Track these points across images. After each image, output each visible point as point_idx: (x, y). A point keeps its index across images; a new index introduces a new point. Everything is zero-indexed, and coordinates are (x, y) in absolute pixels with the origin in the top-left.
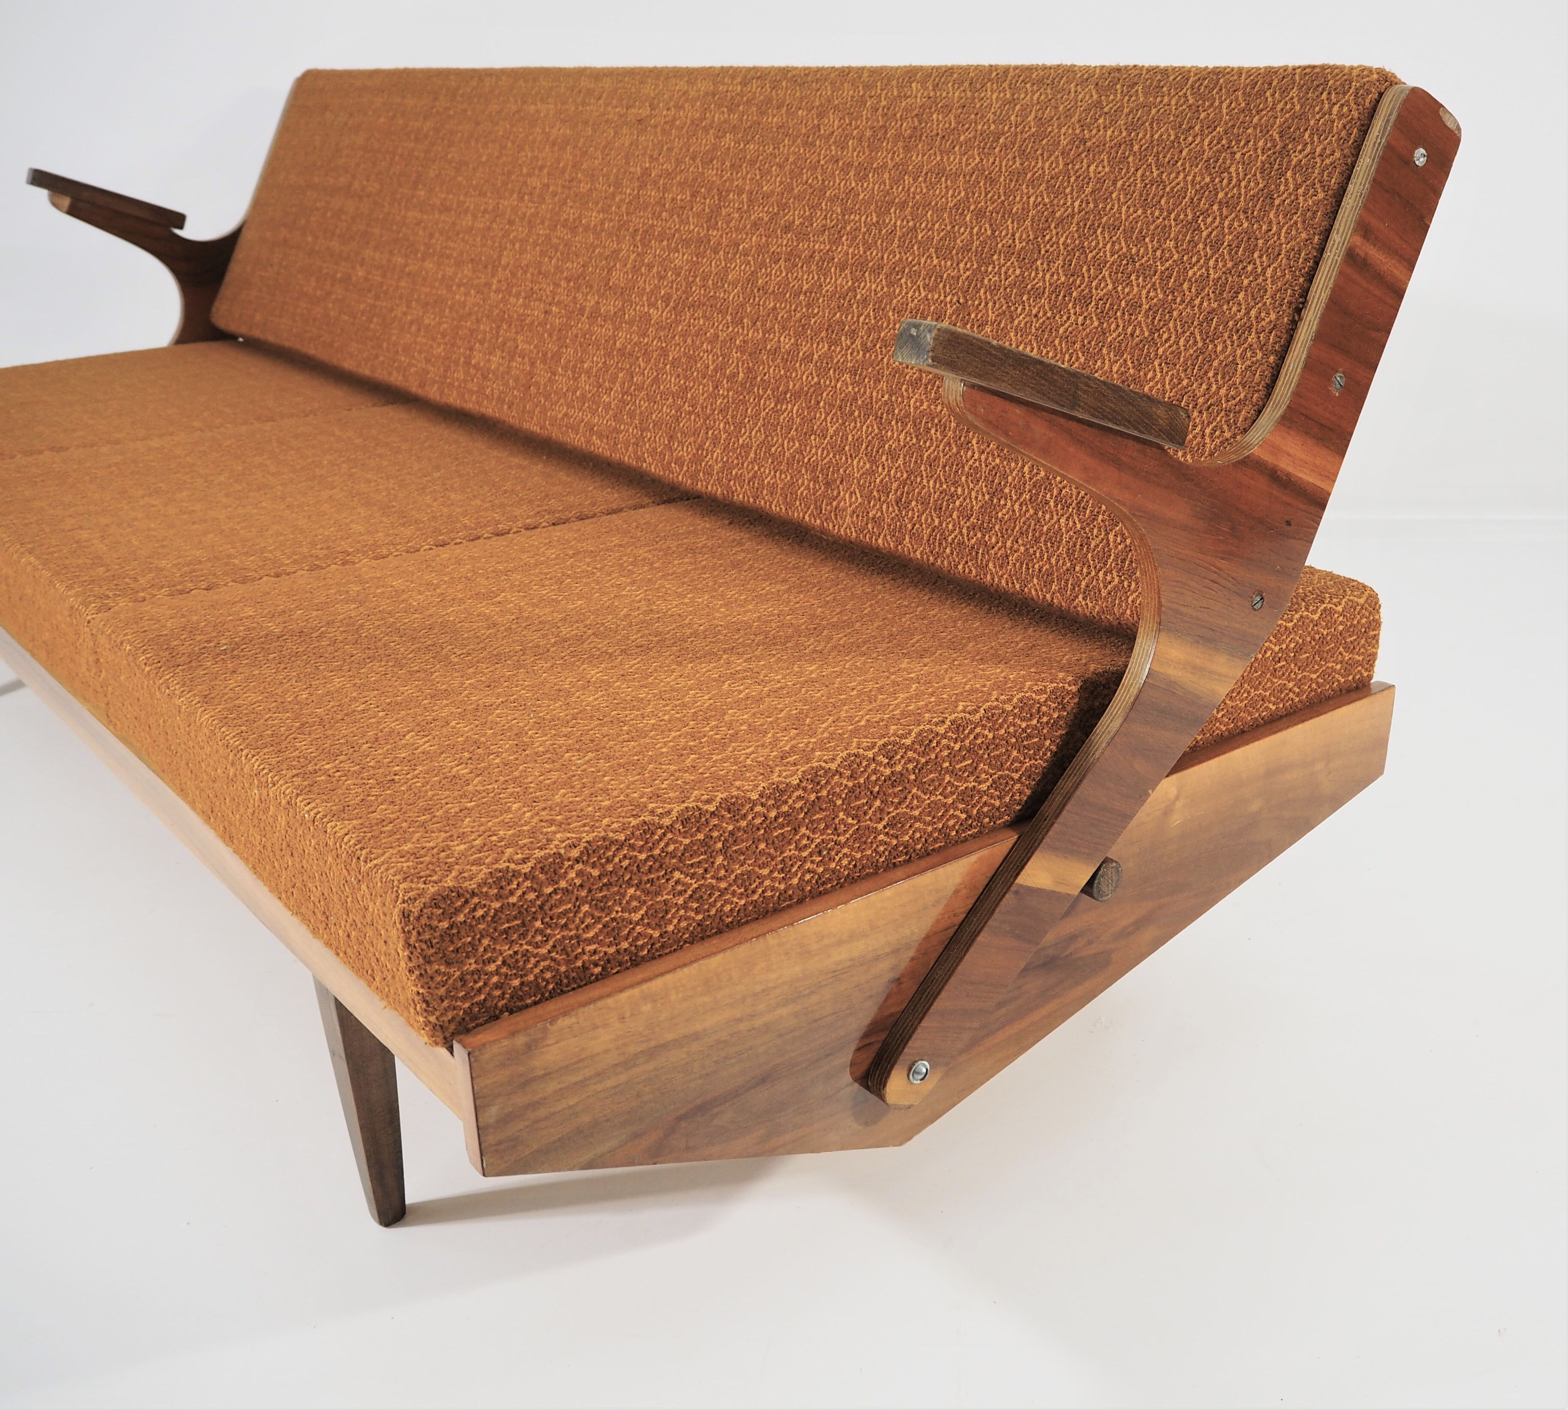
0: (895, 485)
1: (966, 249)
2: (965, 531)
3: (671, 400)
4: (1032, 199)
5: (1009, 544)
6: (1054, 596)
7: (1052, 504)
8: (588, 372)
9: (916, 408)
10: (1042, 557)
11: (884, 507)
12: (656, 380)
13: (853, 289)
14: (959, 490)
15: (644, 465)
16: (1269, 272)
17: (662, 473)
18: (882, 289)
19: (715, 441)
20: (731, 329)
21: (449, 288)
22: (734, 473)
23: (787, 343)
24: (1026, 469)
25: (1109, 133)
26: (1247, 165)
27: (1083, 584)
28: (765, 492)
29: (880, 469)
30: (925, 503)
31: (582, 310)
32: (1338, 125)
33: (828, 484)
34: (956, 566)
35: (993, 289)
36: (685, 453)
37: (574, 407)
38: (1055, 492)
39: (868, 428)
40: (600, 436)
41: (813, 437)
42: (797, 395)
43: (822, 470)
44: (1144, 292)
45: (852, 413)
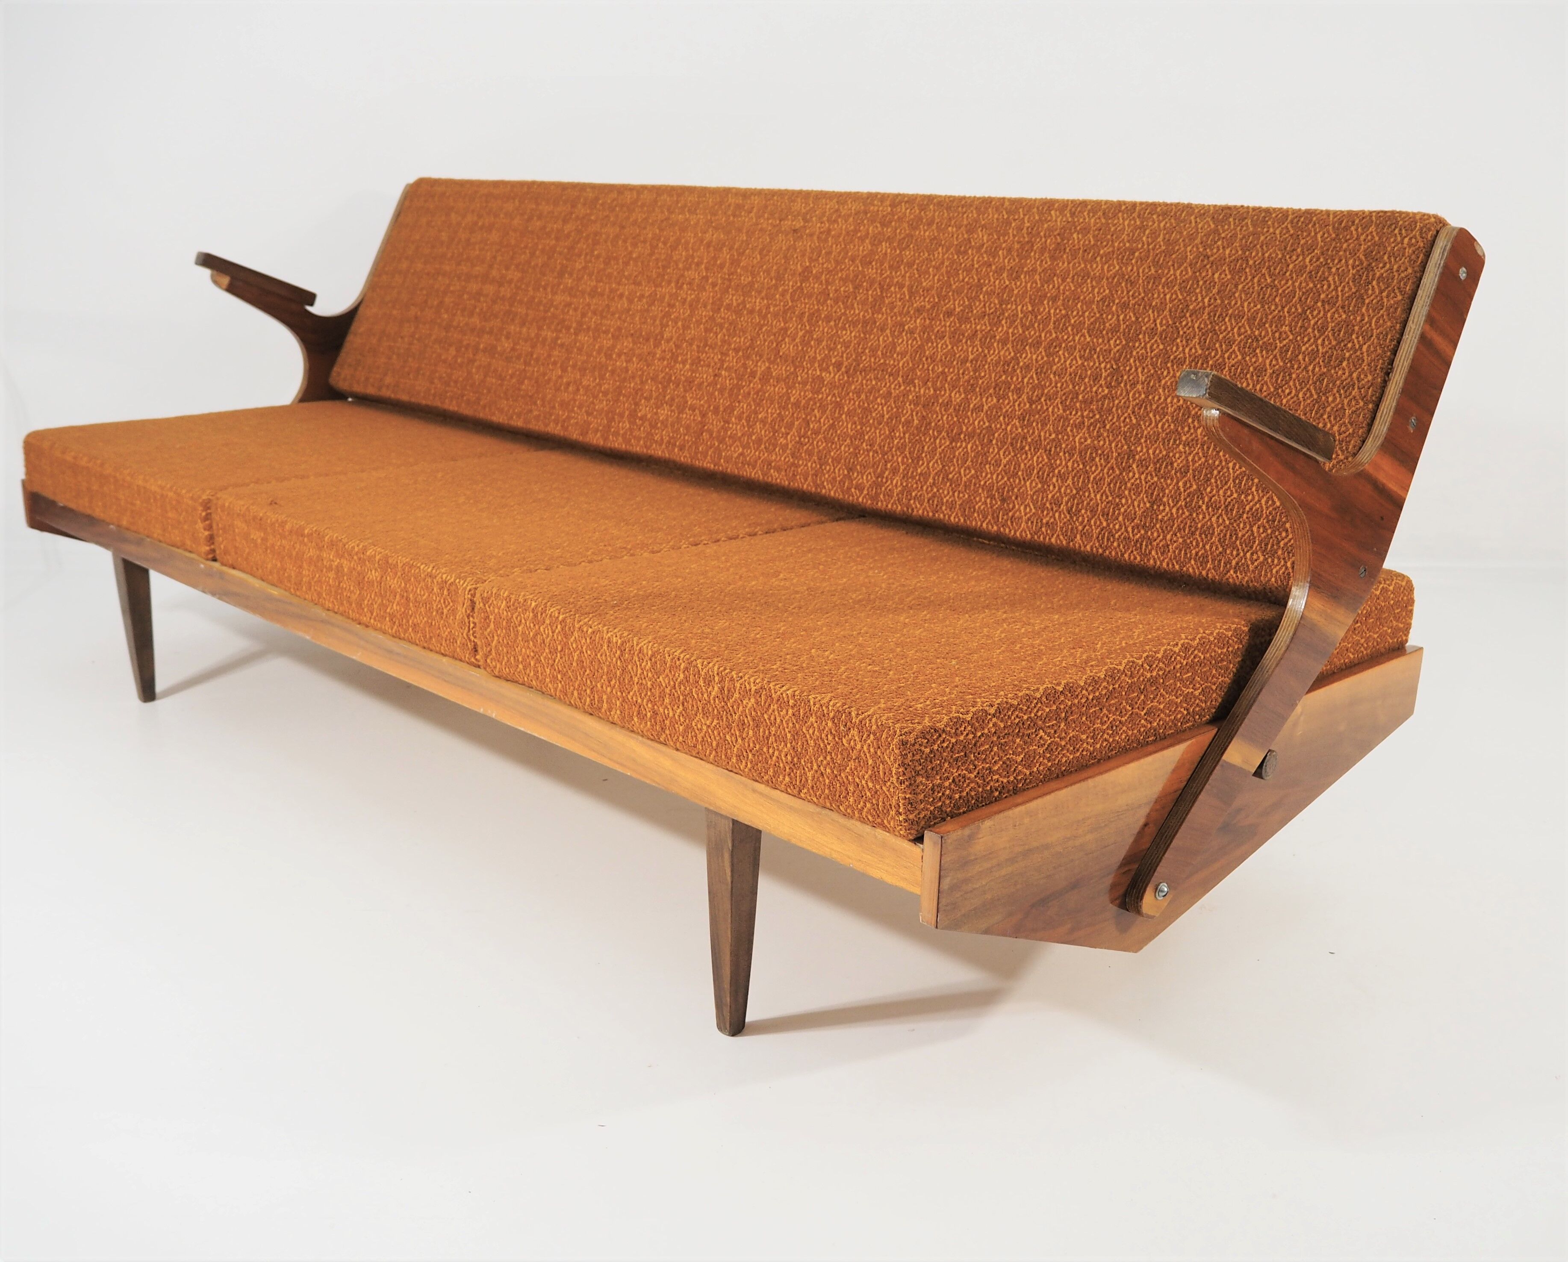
0: (1065, 499)
1: (1115, 330)
2: (1130, 529)
3: (848, 441)
4: (1168, 297)
5: (1169, 537)
6: (1210, 572)
7: (1204, 507)
8: (763, 421)
9: (1081, 443)
10: (1198, 545)
11: (1057, 515)
12: (832, 426)
13: (1016, 359)
14: (1124, 501)
15: (824, 491)
16: (1365, 348)
17: (841, 496)
18: (1042, 358)
19: (895, 471)
20: (902, 388)
21: (609, 357)
22: (914, 494)
23: (957, 398)
24: (1181, 484)
25: (1227, 252)
26: (1341, 276)
27: (1234, 562)
28: (944, 508)
29: (1051, 488)
30: (1093, 511)
31: (753, 374)
32: (1409, 251)
33: (1003, 500)
34: (1122, 555)
35: (1141, 359)
36: (866, 480)
37: (750, 448)
38: (1206, 499)
39: (1038, 459)
40: (778, 469)
41: (987, 466)
42: (971, 436)
43: (998, 489)
44: (1268, 362)
45: (1022, 448)
